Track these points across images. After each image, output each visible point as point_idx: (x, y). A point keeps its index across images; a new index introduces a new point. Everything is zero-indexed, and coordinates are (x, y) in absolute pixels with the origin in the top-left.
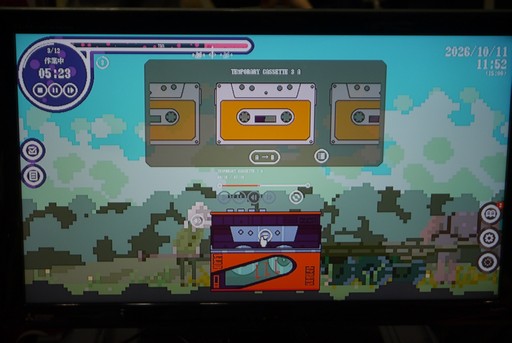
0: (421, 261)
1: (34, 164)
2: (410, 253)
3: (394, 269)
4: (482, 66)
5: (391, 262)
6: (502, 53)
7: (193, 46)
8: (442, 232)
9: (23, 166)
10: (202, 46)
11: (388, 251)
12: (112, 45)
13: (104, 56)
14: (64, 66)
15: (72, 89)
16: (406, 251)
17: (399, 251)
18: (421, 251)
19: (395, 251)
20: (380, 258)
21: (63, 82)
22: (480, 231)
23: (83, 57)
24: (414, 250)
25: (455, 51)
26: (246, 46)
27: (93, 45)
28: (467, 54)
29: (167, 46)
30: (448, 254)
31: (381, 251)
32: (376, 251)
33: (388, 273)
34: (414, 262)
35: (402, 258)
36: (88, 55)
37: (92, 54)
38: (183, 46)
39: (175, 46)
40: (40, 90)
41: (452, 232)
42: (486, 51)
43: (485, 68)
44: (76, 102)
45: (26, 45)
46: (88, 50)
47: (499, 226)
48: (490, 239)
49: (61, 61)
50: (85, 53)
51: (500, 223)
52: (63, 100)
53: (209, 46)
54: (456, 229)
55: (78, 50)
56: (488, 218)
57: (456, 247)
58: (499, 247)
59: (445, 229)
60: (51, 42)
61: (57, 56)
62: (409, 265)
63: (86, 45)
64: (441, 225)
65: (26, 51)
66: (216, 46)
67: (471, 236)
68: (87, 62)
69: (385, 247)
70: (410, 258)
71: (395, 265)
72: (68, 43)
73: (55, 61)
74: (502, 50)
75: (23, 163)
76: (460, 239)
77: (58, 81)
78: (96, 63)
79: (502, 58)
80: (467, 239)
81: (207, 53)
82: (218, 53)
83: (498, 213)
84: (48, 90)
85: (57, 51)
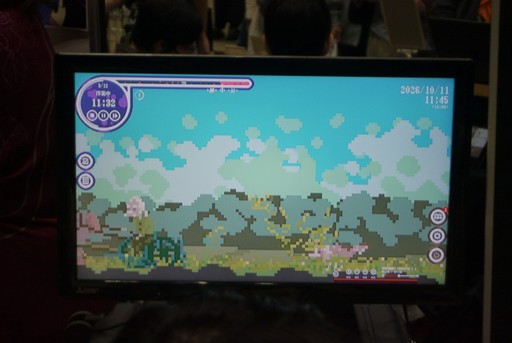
1: (86, 171)
6: (444, 92)
9: (78, 173)
13: (140, 90)
14: (110, 97)
15: (116, 115)
21: (109, 110)
23: (125, 91)
25: (408, 90)
26: (248, 84)
27: (133, 82)
28: (417, 91)
29: (188, 83)
36: (129, 89)
37: (132, 88)
40: (92, 115)
42: (432, 90)
43: (432, 102)
44: (119, 124)
45: (83, 82)
46: (129, 86)
47: (445, 227)
48: (438, 236)
49: (108, 93)
50: (126, 88)
51: (446, 224)
52: (109, 124)
53: (221, 84)
55: (121, 86)
56: (436, 220)
58: (446, 243)
60: (101, 79)
61: (106, 90)
63: (128, 82)
65: (82, 87)
66: (226, 84)
68: (128, 94)
72: (114, 80)
73: (103, 93)
74: (444, 89)
75: (78, 171)
77: (106, 108)
78: (135, 95)
81: (218, 89)
82: (227, 89)
83: (444, 217)
84: (98, 115)
85: (106, 86)
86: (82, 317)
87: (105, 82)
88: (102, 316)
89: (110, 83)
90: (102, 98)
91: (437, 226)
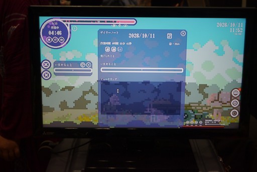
0: (207, 113)
1: (46, 70)
2: (202, 109)
3: (195, 115)
4: (232, 31)
5: (194, 112)
7: (112, 22)
8: (215, 100)
10: (115, 22)
11: (193, 108)
12: (78, 21)
13: (75, 26)
14: (59, 30)
15: (62, 39)
16: (200, 108)
17: (197, 108)
18: (207, 108)
19: (196, 108)
20: (189, 111)
21: (58, 36)
22: (231, 100)
23: (67, 26)
24: (204, 108)
25: (221, 25)
26: (134, 22)
27: (71, 21)
28: (226, 26)
29: (101, 22)
30: (218, 109)
31: (190, 108)
32: (188, 108)
33: (193, 117)
34: (203, 112)
35: (199, 111)
36: (69, 25)
37: (70, 25)
38: (107, 22)
39: (104, 22)
40: (49, 40)
41: (220, 100)
42: (234, 25)
43: (234, 31)
44: (64, 44)
45: (44, 21)
46: (69, 23)
47: (239, 98)
48: (236, 103)
49: (58, 28)
50: (67, 25)
51: (240, 97)
52: (59, 44)
53: (118, 22)
54: (221, 99)
55: (65, 23)
56: (235, 95)
57: (221, 107)
58: (239, 107)
59: (217, 99)
60: (54, 20)
61: (56, 26)
62: (202, 114)
63: (68, 21)
64: (215, 97)
65: (43, 24)
66: (121, 22)
67: (227, 102)
68: (68, 28)
69: (191, 106)
70: (202, 111)
71: (195, 114)
72: (61, 20)
73: (55, 28)
74: (241, 24)
75: (42, 70)
76: (223, 104)
77: (56, 36)
78: (72, 28)
79: (240, 27)
80: (226, 104)
81: (118, 25)
82: (122, 25)
83: (239, 93)
84: (52, 40)
85: (56, 24)
86: (47, 144)
87: (56, 21)
88: (57, 143)
89: (58, 22)
90: (54, 30)
91: (235, 98)
